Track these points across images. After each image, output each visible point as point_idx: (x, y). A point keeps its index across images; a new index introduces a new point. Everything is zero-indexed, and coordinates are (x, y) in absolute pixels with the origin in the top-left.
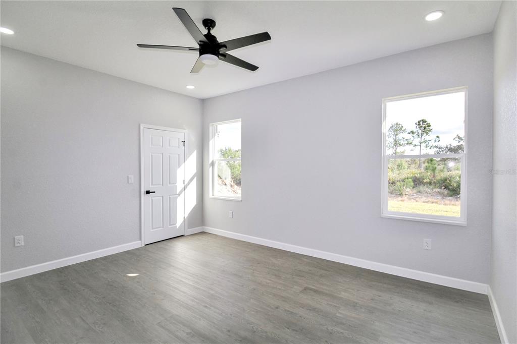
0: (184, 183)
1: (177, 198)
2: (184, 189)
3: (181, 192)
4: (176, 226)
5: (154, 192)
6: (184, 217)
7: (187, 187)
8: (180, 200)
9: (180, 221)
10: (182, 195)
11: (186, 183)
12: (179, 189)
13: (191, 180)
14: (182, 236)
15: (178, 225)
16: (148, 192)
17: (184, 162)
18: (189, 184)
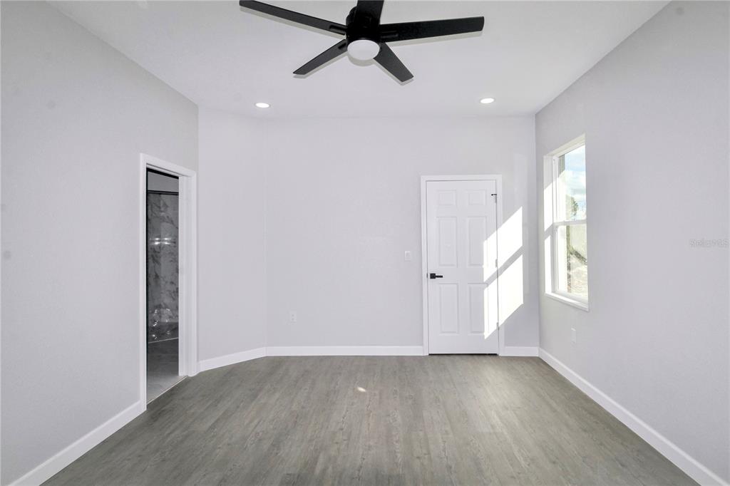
0: (497, 266)
1: (483, 289)
2: (497, 274)
3: (491, 280)
4: (484, 336)
5: (442, 277)
6: (498, 324)
7: (501, 273)
8: (489, 293)
9: (489, 328)
10: (493, 285)
11: (500, 265)
12: (487, 274)
13: (512, 260)
14: (495, 355)
15: (487, 334)
16: (433, 276)
17: (497, 229)
18: (506, 266)
